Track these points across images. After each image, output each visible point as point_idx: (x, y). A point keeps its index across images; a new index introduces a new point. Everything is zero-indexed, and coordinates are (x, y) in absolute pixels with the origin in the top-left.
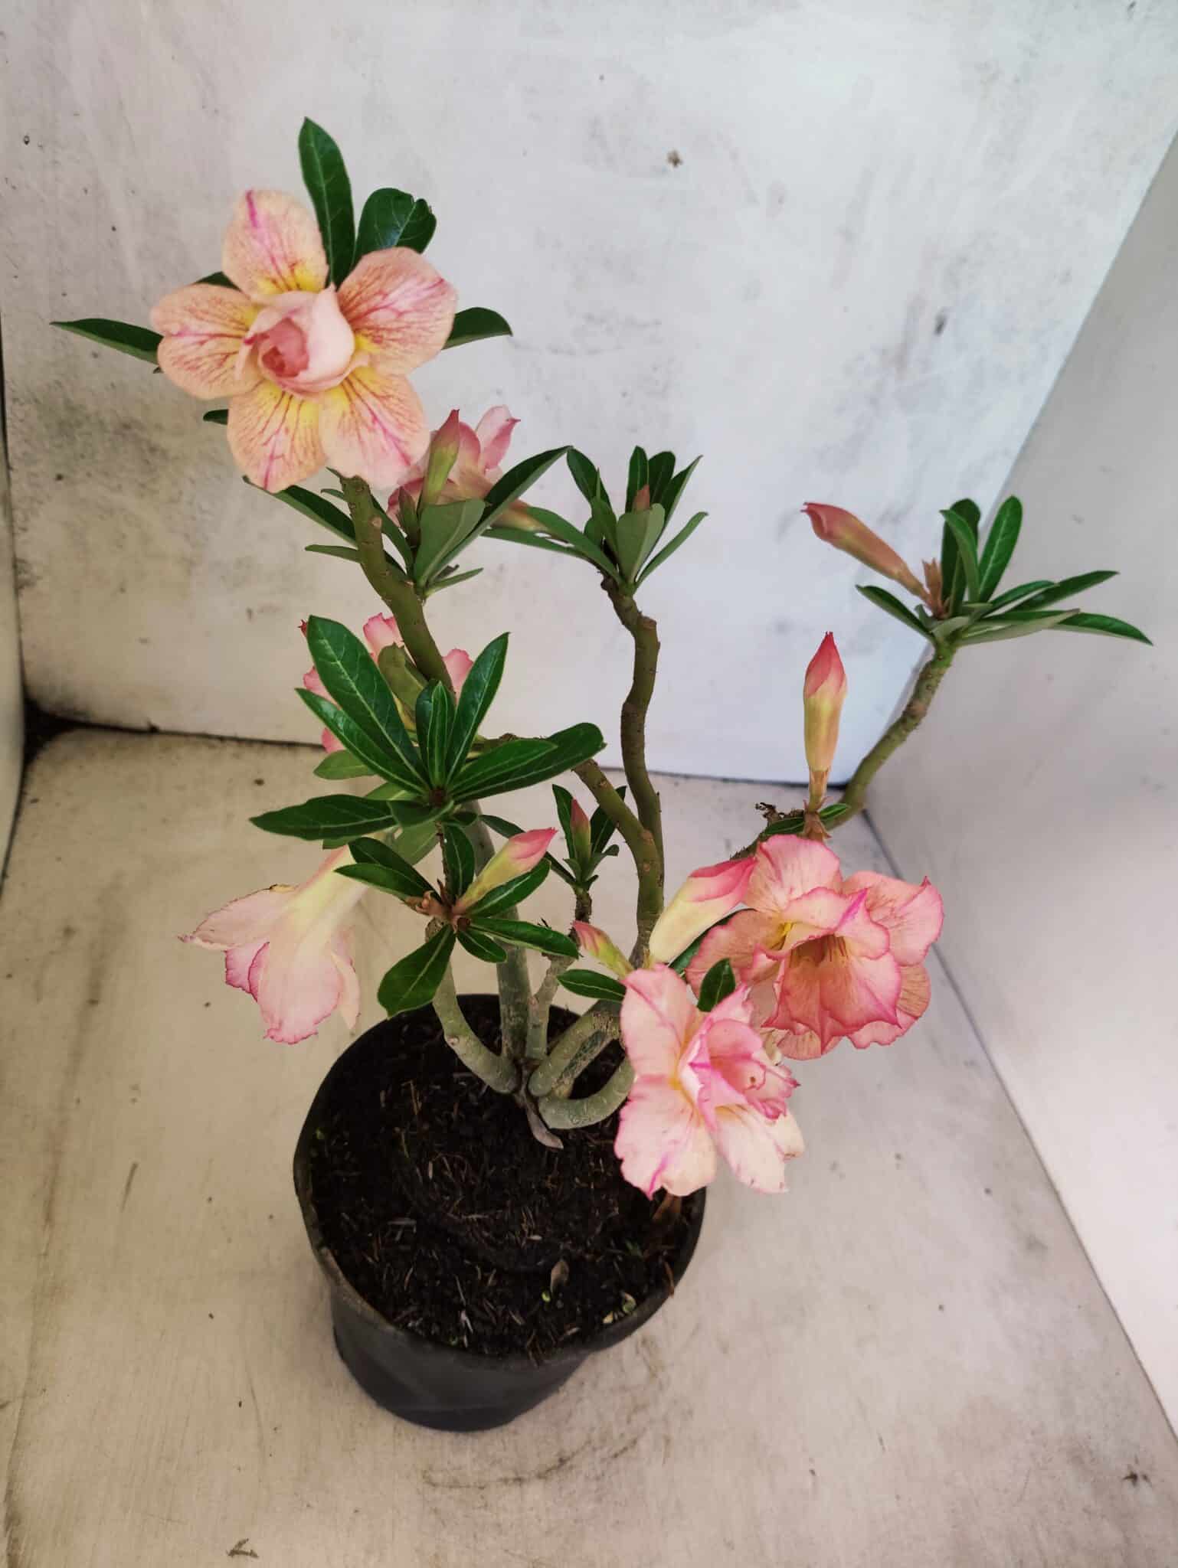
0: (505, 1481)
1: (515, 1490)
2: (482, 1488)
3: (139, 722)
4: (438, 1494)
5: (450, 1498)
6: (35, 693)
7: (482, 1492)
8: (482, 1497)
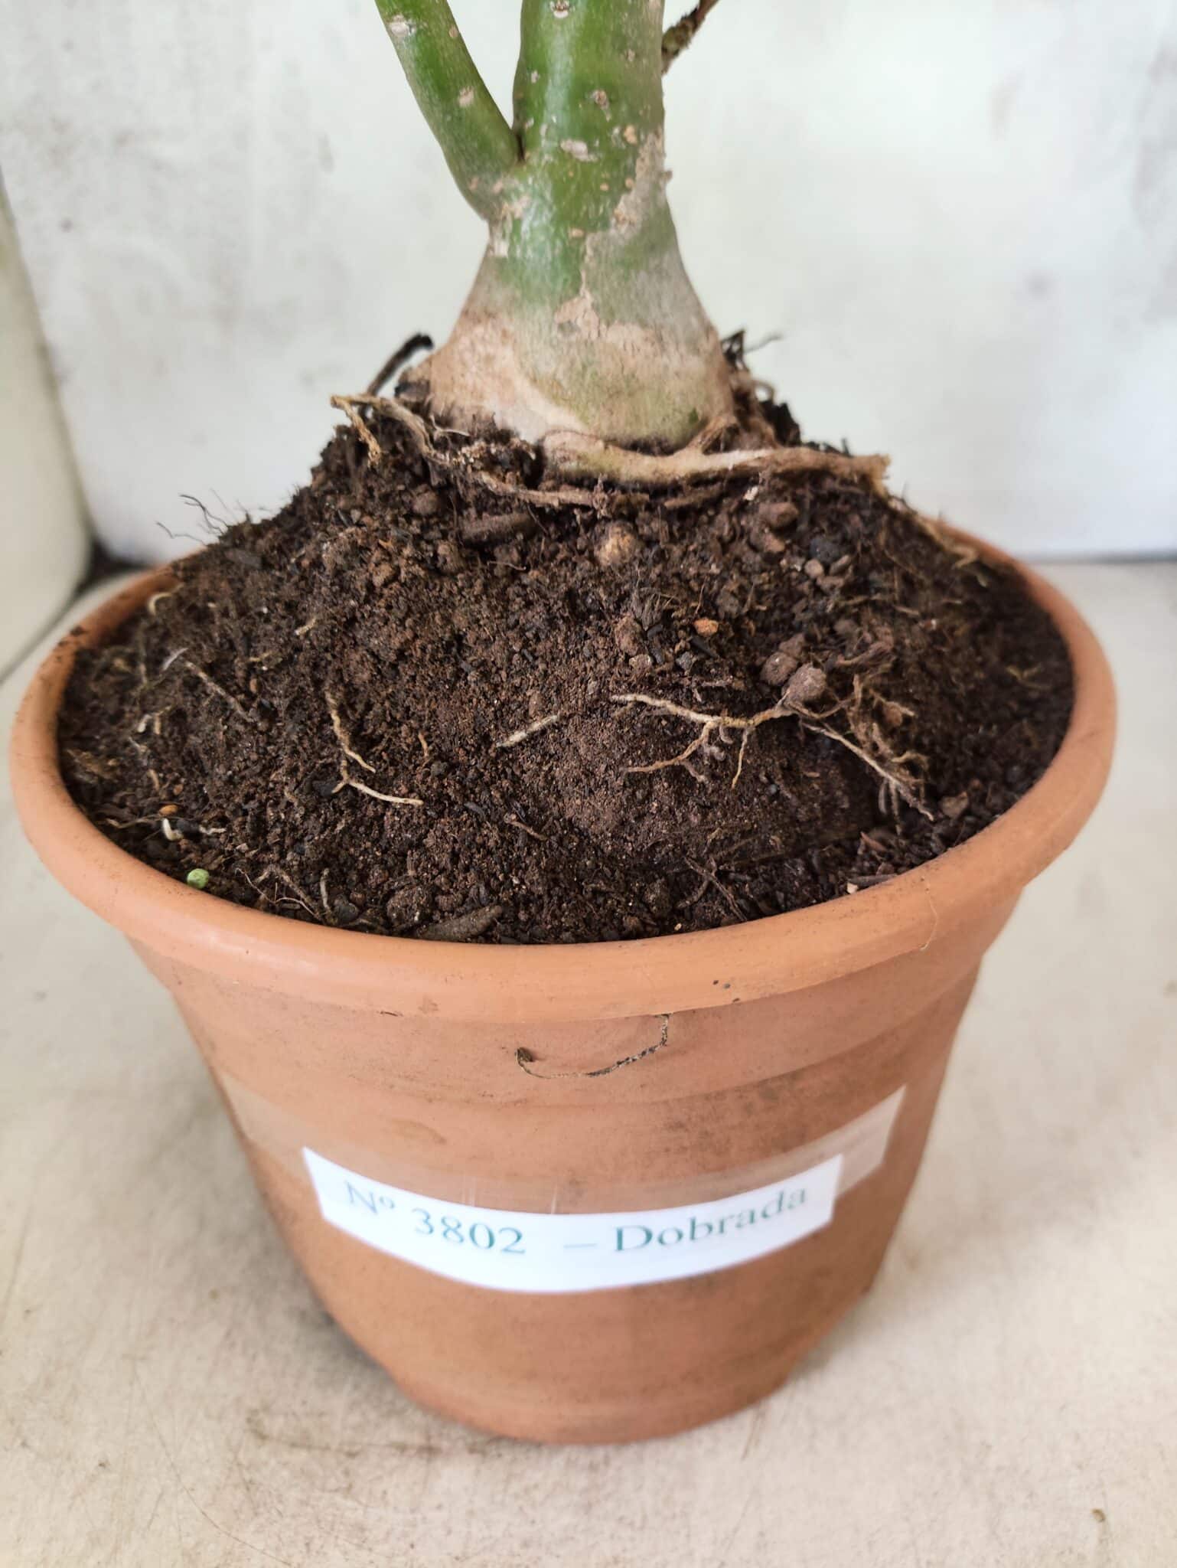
0: (402, 1448)
1: (416, 1468)
2: (351, 1455)
4: (264, 1453)
5: (285, 1464)
7: (352, 1464)
8: (347, 1473)
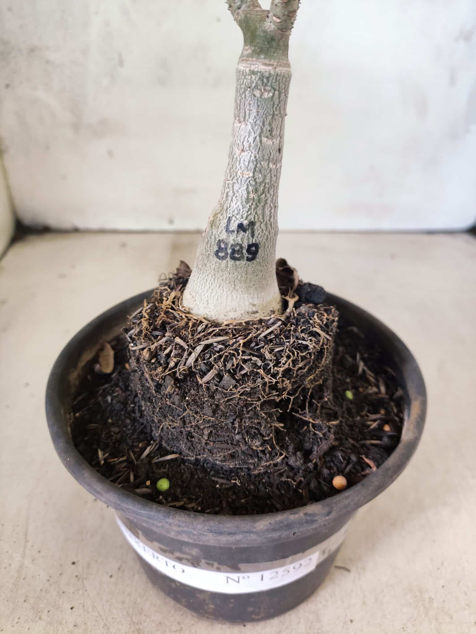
3: (68, 225)
6: (20, 215)
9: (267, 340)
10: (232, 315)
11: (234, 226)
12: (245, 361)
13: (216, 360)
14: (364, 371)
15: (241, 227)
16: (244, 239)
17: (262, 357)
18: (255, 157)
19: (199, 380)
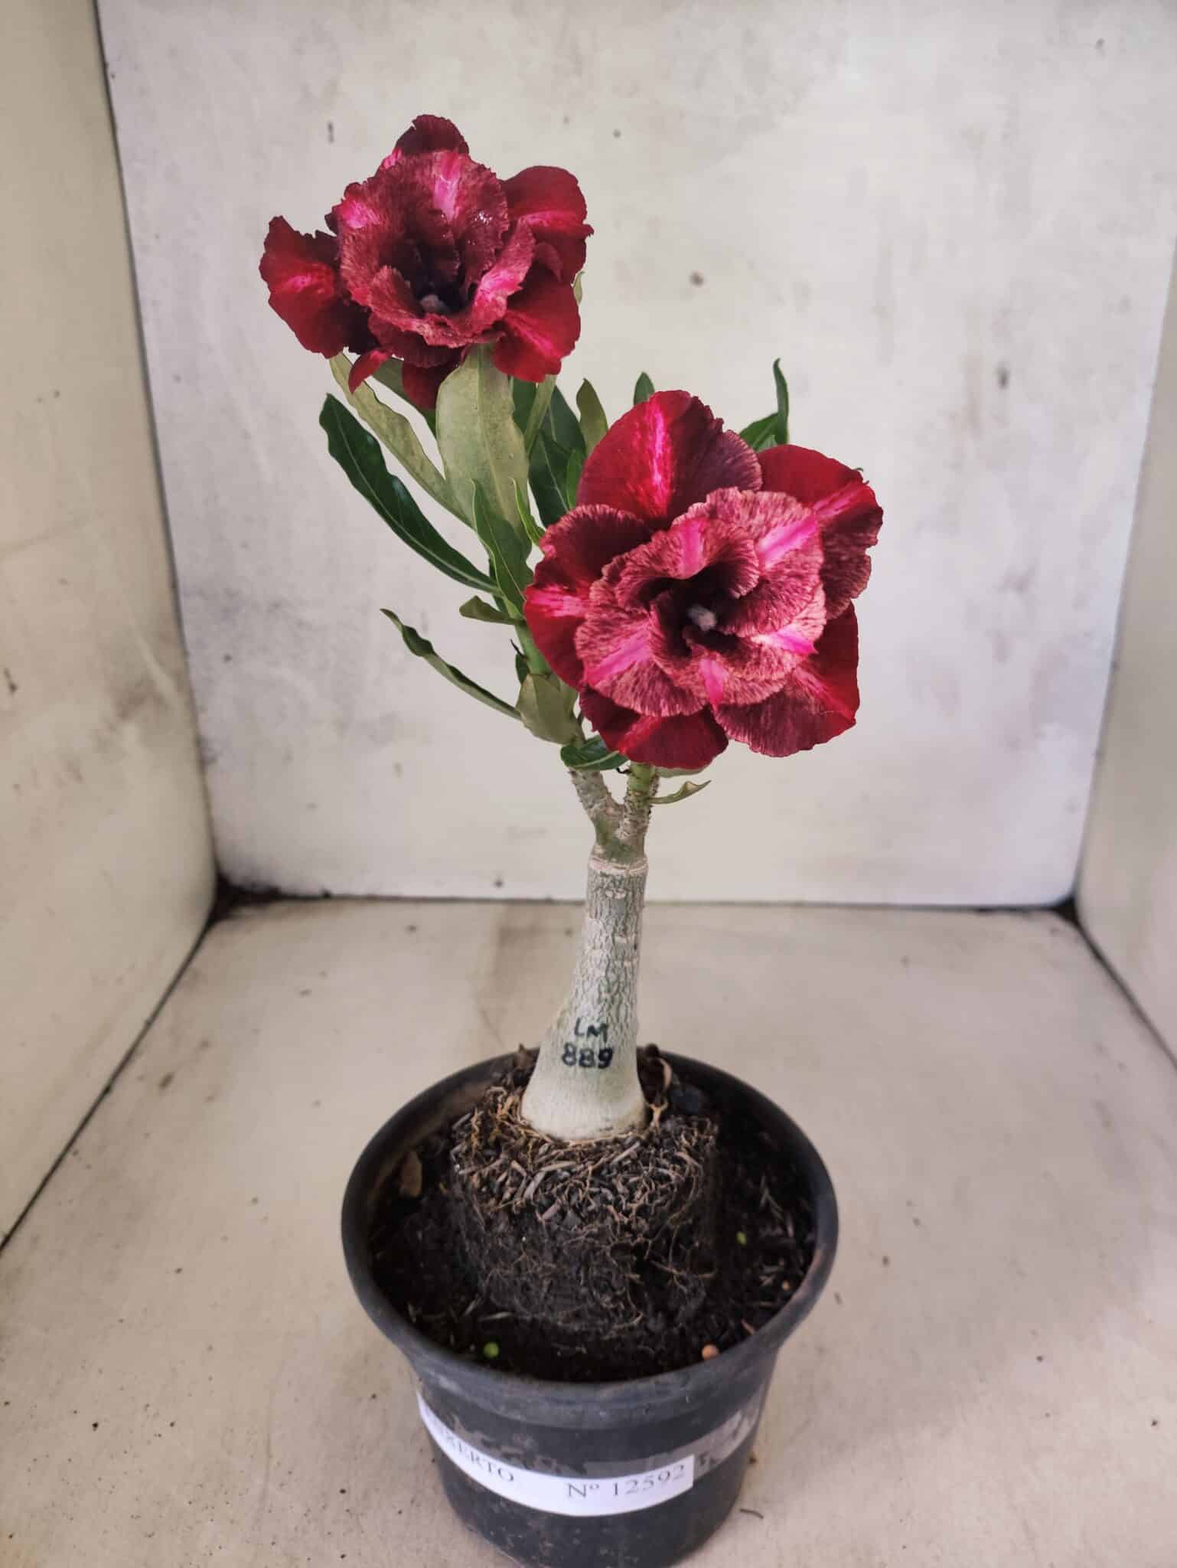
3: (313, 886)
6: (227, 868)
9: (621, 1168)
10: (581, 1133)
11: (584, 1028)
12: (592, 1195)
13: (559, 1193)
14: (768, 1203)
15: (592, 1030)
16: (596, 1044)
17: (613, 1189)
18: (607, 956)
19: (538, 1215)
